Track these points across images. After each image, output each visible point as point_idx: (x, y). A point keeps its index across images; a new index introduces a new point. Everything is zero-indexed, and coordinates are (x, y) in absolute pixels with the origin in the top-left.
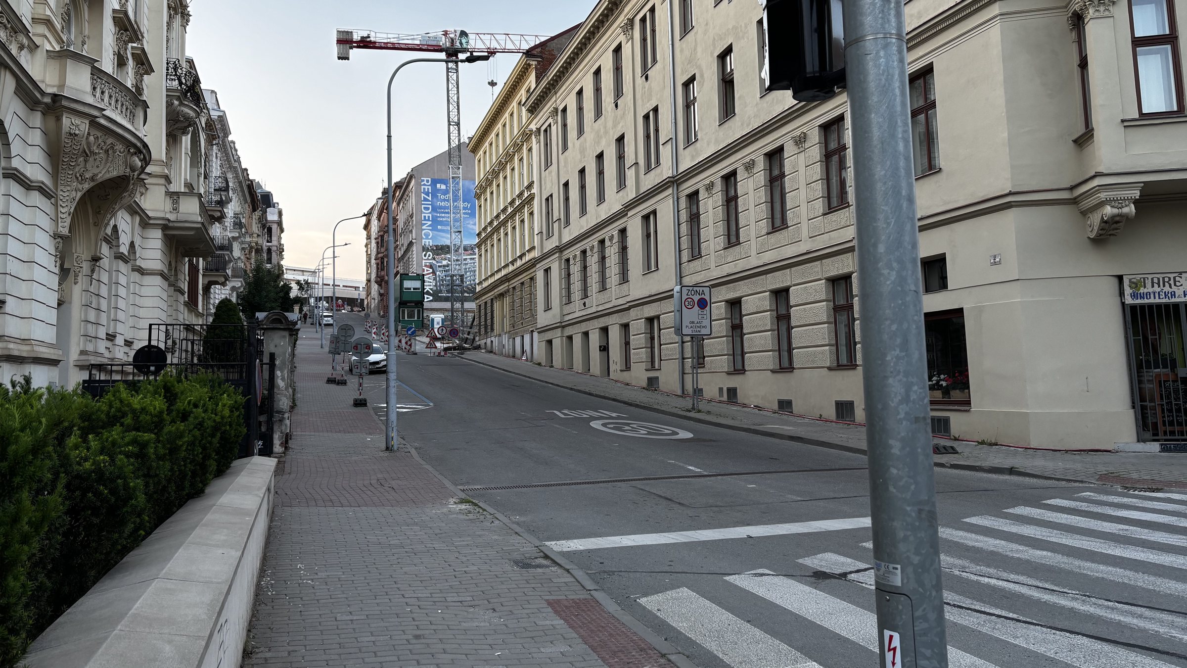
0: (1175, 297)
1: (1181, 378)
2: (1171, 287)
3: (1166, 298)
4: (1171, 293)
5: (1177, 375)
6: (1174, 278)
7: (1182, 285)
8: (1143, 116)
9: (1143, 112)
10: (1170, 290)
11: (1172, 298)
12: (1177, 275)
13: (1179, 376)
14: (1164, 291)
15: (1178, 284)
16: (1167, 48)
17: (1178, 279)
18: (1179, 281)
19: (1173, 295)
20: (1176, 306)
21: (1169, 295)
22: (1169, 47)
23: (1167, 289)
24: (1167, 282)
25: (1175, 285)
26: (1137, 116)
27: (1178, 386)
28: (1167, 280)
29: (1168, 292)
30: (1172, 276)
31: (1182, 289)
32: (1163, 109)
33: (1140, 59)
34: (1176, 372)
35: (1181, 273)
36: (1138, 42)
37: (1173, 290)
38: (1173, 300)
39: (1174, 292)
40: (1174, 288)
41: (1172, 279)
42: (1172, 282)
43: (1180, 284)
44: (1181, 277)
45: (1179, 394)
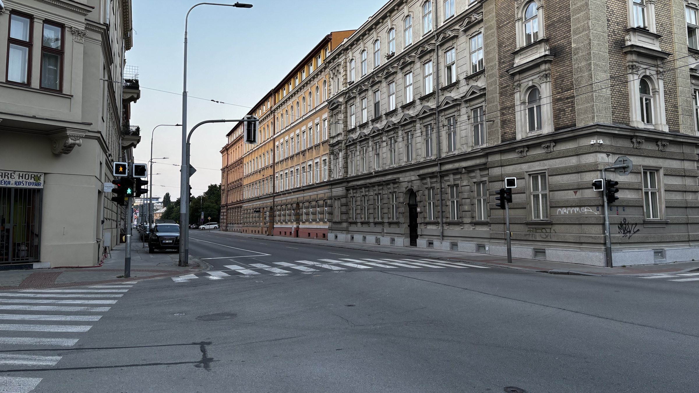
0: (10, 184)
1: (6, 229)
2: (8, 178)
3: (5, 184)
4: (8, 182)
5: (4, 227)
6: (11, 174)
7: (14, 178)
8: (8, 82)
9: (8, 80)
10: (8, 180)
11: (8, 184)
12: (12, 172)
13: (6, 228)
14: (4, 180)
15: (12, 177)
16: (26, 49)
17: (13, 174)
18: (13, 176)
19: (9, 183)
20: (10, 189)
21: (7, 183)
22: (27, 49)
23: (6, 179)
24: (7, 176)
25: (11, 178)
26: (4, 81)
27: (4, 233)
28: (7, 174)
29: (6, 181)
30: (10, 172)
31: (14, 180)
32: (19, 81)
33: (11, 50)
34: (4, 226)
35: (15, 171)
36: (12, 41)
37: (9, 180)
38: (9, 186)
39: (10, 181)
40: (10, 179)
41: (10, 174)
42: (9, 176)
43: (14, 177)
44: (14, 174)
45: (4, 238)
